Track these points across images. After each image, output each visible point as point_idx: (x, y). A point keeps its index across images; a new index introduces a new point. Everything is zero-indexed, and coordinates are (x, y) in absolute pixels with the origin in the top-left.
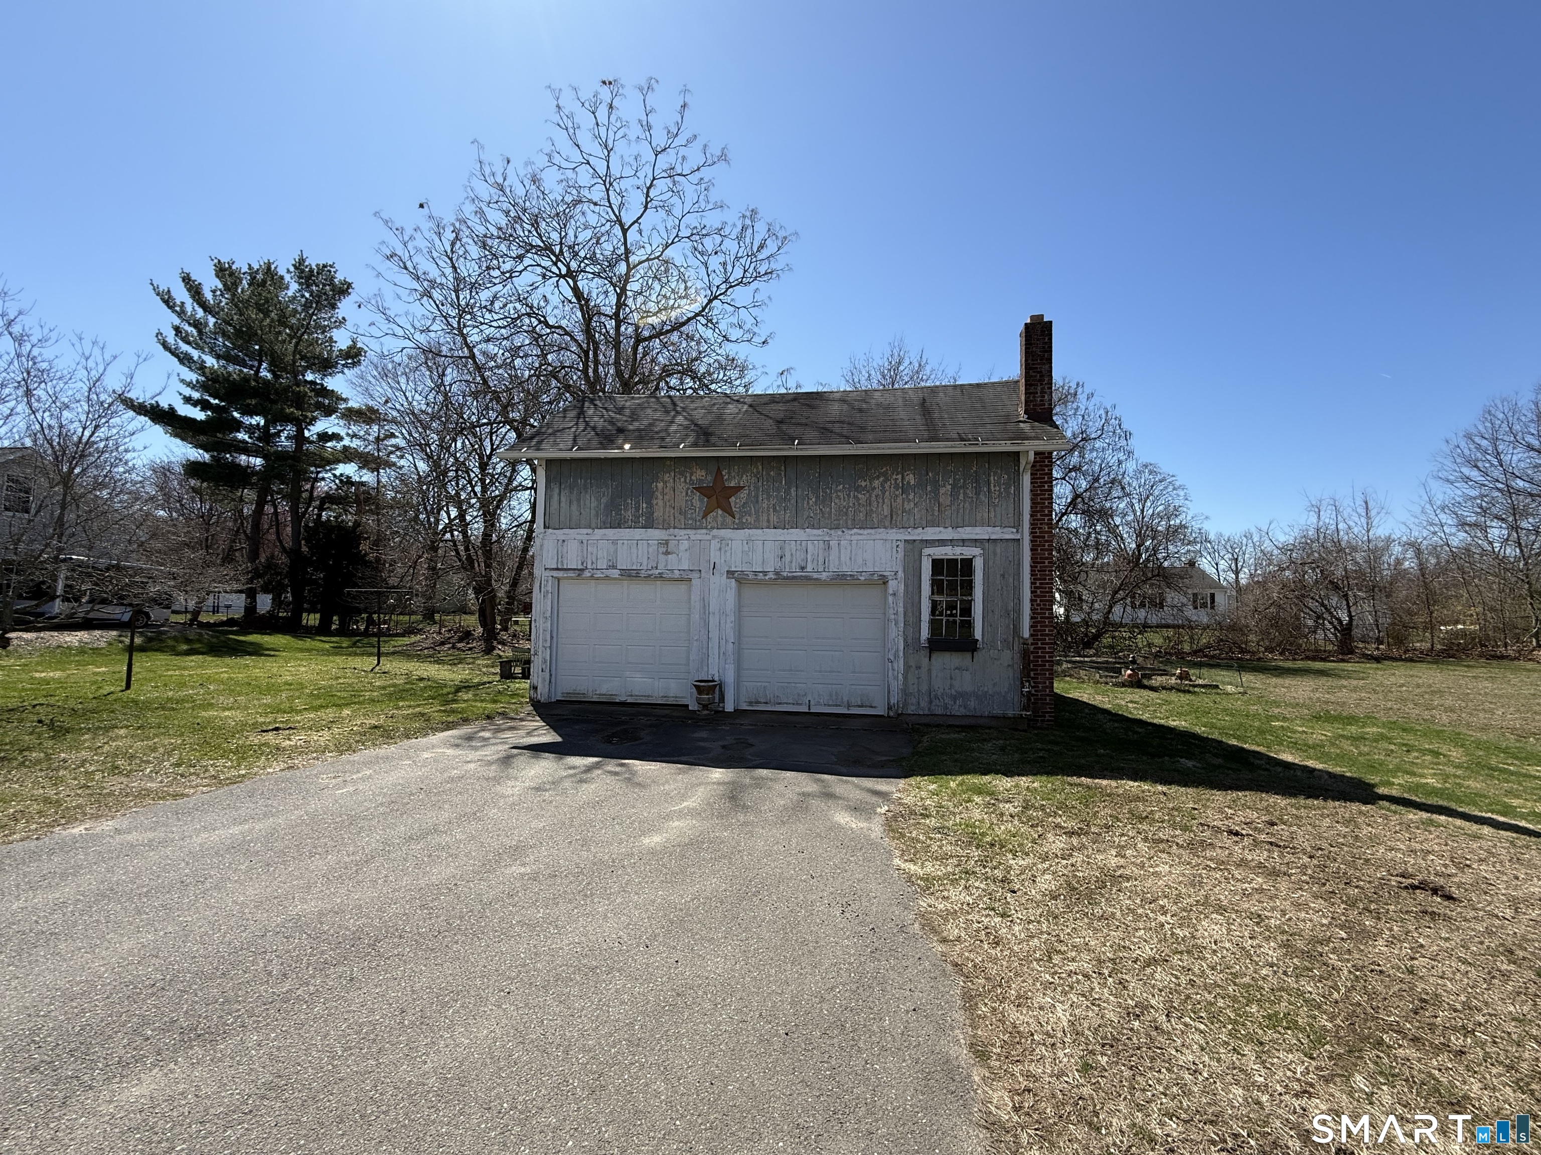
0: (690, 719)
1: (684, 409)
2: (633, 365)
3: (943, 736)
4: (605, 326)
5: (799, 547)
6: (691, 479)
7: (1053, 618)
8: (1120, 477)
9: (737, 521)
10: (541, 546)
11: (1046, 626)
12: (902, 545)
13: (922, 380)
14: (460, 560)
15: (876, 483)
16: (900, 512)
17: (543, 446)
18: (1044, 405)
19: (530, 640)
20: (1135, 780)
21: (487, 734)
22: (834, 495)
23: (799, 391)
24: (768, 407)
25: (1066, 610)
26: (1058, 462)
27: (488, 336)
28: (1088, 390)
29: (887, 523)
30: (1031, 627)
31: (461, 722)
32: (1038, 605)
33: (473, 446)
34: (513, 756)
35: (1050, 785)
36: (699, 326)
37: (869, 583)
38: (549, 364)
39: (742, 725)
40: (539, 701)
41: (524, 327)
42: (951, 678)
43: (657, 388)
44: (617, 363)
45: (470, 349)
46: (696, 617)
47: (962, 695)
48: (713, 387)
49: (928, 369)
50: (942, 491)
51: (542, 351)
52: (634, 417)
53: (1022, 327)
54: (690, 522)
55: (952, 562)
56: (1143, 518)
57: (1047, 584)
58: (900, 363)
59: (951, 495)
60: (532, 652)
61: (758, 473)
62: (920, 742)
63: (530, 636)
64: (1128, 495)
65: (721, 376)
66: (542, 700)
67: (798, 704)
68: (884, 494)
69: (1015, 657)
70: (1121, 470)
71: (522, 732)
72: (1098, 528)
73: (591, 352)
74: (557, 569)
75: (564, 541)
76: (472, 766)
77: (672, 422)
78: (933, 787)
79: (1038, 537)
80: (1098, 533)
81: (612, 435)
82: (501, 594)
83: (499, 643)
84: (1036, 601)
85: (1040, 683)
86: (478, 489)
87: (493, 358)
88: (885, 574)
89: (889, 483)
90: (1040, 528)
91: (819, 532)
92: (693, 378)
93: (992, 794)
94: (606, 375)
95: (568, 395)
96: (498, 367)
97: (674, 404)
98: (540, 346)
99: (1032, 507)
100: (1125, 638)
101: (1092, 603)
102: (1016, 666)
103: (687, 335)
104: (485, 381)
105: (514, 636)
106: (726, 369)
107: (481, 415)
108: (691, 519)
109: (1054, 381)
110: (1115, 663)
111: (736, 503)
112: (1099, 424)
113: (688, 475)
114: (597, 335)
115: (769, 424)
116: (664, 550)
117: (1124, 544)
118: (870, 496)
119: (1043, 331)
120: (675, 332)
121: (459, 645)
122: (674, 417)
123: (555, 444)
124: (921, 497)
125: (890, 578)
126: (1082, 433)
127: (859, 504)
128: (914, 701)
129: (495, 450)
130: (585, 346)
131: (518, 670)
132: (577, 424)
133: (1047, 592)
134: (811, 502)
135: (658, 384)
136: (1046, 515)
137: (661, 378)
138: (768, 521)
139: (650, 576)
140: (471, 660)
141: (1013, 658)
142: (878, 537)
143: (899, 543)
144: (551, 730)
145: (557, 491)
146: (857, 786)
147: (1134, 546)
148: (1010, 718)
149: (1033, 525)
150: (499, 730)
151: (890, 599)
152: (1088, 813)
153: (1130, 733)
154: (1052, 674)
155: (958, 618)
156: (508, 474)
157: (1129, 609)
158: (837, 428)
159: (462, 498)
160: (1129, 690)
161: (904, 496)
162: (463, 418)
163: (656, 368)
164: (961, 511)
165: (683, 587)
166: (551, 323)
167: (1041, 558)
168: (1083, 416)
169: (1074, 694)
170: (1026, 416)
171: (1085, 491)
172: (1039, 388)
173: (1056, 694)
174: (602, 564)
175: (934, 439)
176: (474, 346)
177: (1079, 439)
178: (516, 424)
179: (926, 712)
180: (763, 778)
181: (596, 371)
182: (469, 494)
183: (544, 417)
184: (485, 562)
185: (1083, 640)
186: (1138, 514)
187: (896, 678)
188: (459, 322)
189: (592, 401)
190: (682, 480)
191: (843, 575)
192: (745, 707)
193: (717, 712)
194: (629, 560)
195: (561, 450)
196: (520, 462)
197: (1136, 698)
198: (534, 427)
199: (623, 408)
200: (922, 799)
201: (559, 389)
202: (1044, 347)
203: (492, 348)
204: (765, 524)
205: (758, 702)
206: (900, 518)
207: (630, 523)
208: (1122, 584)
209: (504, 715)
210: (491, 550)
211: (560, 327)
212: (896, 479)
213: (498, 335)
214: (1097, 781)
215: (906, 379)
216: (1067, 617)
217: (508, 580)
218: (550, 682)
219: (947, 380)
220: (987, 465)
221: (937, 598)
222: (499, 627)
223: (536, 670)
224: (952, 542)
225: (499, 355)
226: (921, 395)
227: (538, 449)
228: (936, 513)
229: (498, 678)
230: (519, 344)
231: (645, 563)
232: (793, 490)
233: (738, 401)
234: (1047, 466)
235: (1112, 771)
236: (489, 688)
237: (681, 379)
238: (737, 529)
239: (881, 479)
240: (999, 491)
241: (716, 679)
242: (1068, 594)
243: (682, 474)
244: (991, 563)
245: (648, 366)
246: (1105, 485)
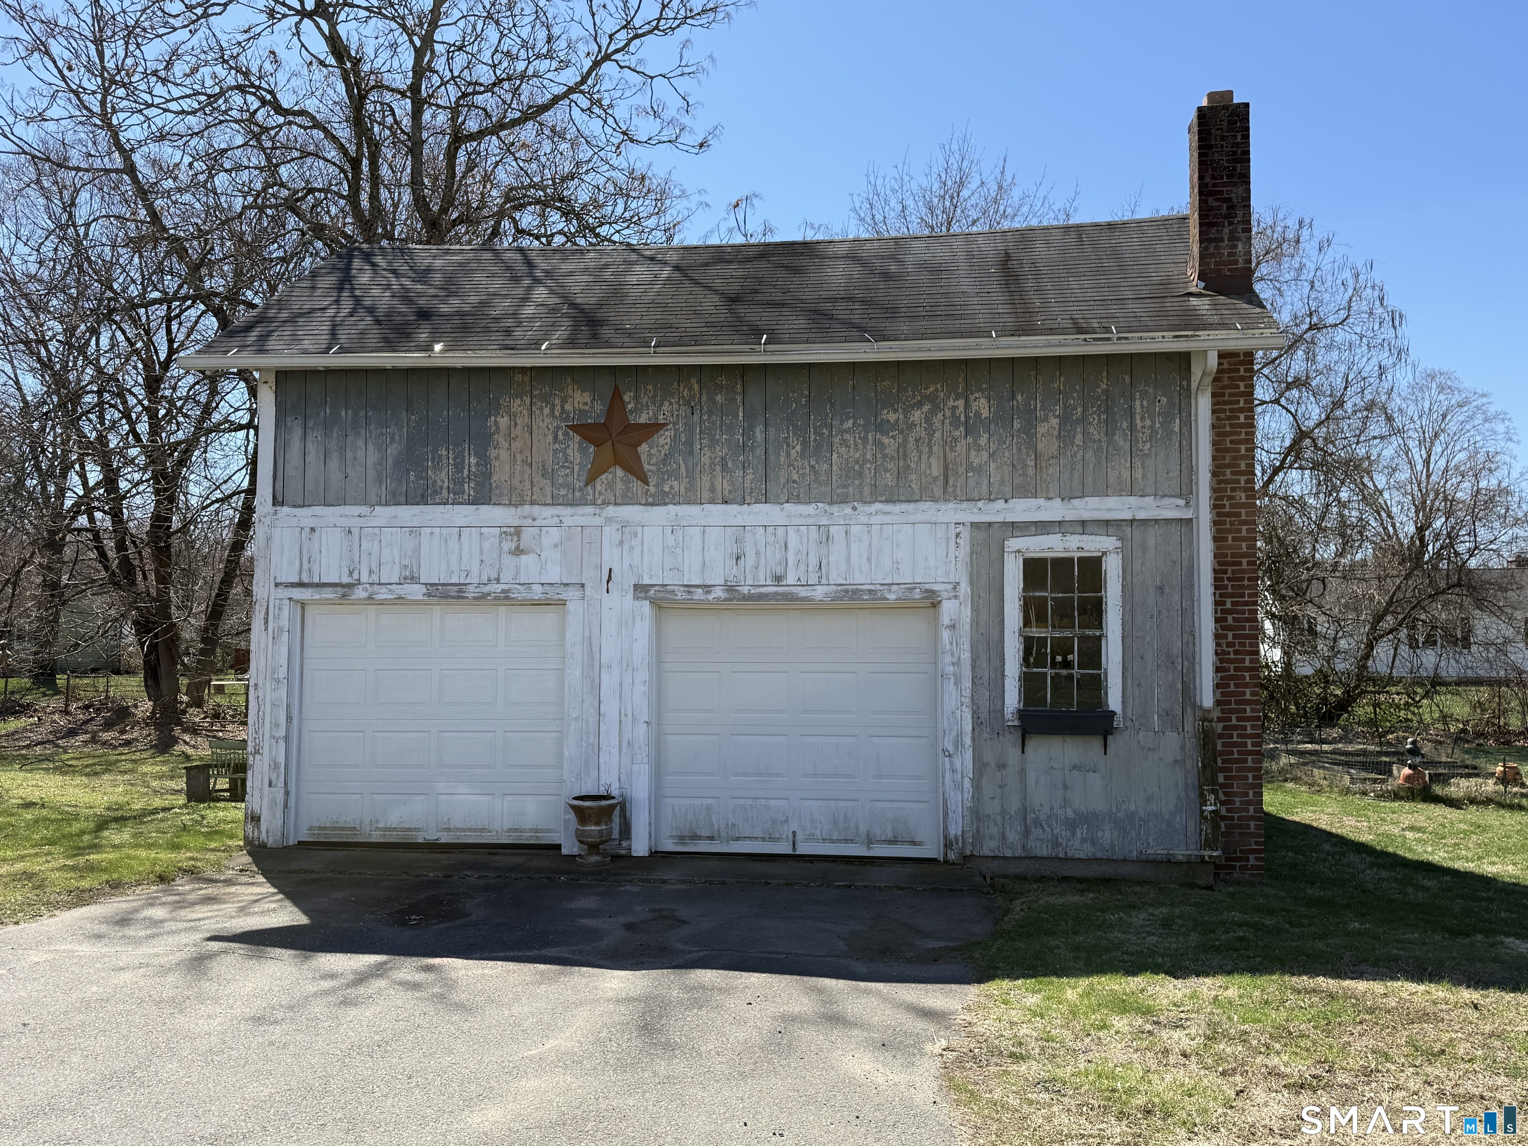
0: (564, 873)
1: (548, 273)
2: (449, 185)
3: (1052, 900)
4: (392, 110)
5: (771, 539)
6: (563, 411)
7: (1256, 669)
8: (1384, 398)
9: (652, 489)
10: (268, 539)
11: (1246, 685)
12: (966, 533)
13: (1004, 215)
14: (106, 568)
15: (917, 416)
16: (961, 470)
17: (273, 343)
18: (1237, 262)
19: (245, 723)
20: (1420, 980)
21: (158, 913)
22: (836, 440)
23: (770, 239)
24: (712, 271)
25: (1285, 653)
26: (1266, 371)
27: (160, 130)
28: (1320, 234)
29: (938, 492)
30: (1217, 686)
31: (107, 889)
32: (1229, 645)
33: (132, 344)
34: (210, 956)
35: (1257, 993)
36: (576, 112)
37: (904, 606)
38: (282, 185)
39: (664, 882)
40: (263, 846)
41: (233, 113)
42: (1065, 787)
43: (495, 232)
44: (416, 183)
45: (127, 155)
46: (575, 673)
47: (1087, 819)
48: (604, 231)
49: (1016, 193)
50: (1042, 429)
51: (268, 159)
52: (450, 288)
53: (1192, 116)
54: (563, 492)
55: (1062, 565)
56: (1429, 476)
57: (1246, 603)
58: (961, 184)
59: (1059, 437)
60: (250, 749)
61: (692, 397)
62: (1007, 911)
63: (246, 716)
64: (1400, 432)
65: (620, 209)
66: (270, 843)
67: (771, 839)
68: (930, 437)
69: (1188, 745)
70: (1386, 385)
71: (229, 908)
72: (1344, 495)
73: (365, 162)
74: (301, 585)
75: (313, 530)
76: (127, 976)
77: (525, 299)
78: (1033, 1000)
79: (1228, 515)
80: (1342, 505)
81: (407, 323)
82: (188, 634)
83: (185, 731)
84: (1226, 636)
85: (1236, 794)
86: (143, 428)
87: (171, 172)
88: (936, 587)
89: (940, 416)
90: (1230, 498)
91: (810, 509)
92: (565, 214)
93: (1146, 1012)
94: (395, 206)
95: (319, 244)
96: (179, 190)
97: (530, 264)
98: (264, 149)
99: (1214, 458)
100: (1398, 706)
101: (1335, 640)
102: (1189, 763)
103: (553, 130)
104: (155, 217)
105: (216, 716)
106: (628, 196)
107: (147, 283)
108: (566, 485)
109: (1254, 217)
110: (1380, 753)
111: (650, 456)
112: (1342, 298)
113: (557, 401)
114: (376, 129)
115: (710, 303)
116: (513, 546)
117: (1394, 526)
118: (905, 440)
119: (1231, 123)
120: (530, 124)
121: (105, 736)
122: (530, 288)
123: (295, 339)
124: (1001, 442)
125: (945, 595)
126: (1311, 314)
127: (885, 456)
128: (994, 830)
129: (177, 351)
130: (352, 149)
131: (223, 783)
132: (337, 302)
133: (1247, 620)
134: (793, 452)
135: (498, 223)
136: (1243, 473)
137: (501, 214)
138: (712, 489)
139: (484, 596)
140: (129, 766)
141: (1183, 748)
142: (920, 517)
143: (960, 528)
144: (287, 903)
145: (297, 432)
146: (885, 999)
147: (1411, 529)
148: (1179, 863)
149: (1218, 492)
150: (182, 904)
151: (946, 635)
152: (1331, 1047)
153: (1410, 890)
154: (1259, 777)
155: (1076, 671)
156: (203, 398)
157: (1404, 649)
158: (841, 310)
159: (112, 446)
160: (1408, 806)
161: (970, 440)
162: (111, 288)
163: (494, 193)
164: (1079, 467)
165: (548, 618)
166: (285, 105)
167: (1234, 555)
168: (1312, 283)
169: (1302, 815)
170: (1202, 284)
171: (1320, 424)
172: (1226, 230)
173: (1268, 814)
174: (390, 574)
175: (1025, 329)
176: (133, 150)
177: (1305, 327)
178: (217, 301)
179: (1019, 852)
180: (703, 987)
181: (374, 197)
182: (124, 438)
183: (273, 288)
184: (157, 573)
185: (1318, 709)
186: (1419, 467)
187: (959, 787)
188: (103, 103)
189: (367, 257)
190: (547, 411)
191: (854, 592)
192: (669, 846)
193: (616, 857)
194: (444, 565)
195: (305, 352)
196: (225, 374)
197: (1420, 820)
198: (253, 306)
199: (428, 270)
200: (1012, 1024)
201: (303, 234)
202: (1234, 153)
203: (169, 153)
204: (706, 495)
205: (695, 837)
206: (961, 482)
207: (445, 492)
208: (1390, 603)
209: (192, 873)
210: (168, 547)
211: (302, 113)
212: (954, 408)
213: (181, 128)
214: (1347, 983)
215: (974, 214)
216: (1288, 666)
217: (203, 607)
218: (286, 806)
219: (1051, 215)
220: (1127, 379)
221: (1035, 632)
222: (185, 698)
223: (258, 783)
224: (1060, 526)
225: (183, 167)
226: (1001, 246)
227: (261, 351)
228: (1031, 472)
229: (182, 800)
230: (223, 146)
231: (475, 572)
232: (759, 431)
233: (652, 259)
234: (1242, 379)
235: (1376, 964)
236: (162, 820)
237: (543, 215)
238: (652, 505)
239: (926, 408)
240: (1151, 427)
241: (615, 792)
242: (1288, 621)
243: (545, 398)
244: (1137, 566)
245: (477, 188)
246: (1355, 412)
